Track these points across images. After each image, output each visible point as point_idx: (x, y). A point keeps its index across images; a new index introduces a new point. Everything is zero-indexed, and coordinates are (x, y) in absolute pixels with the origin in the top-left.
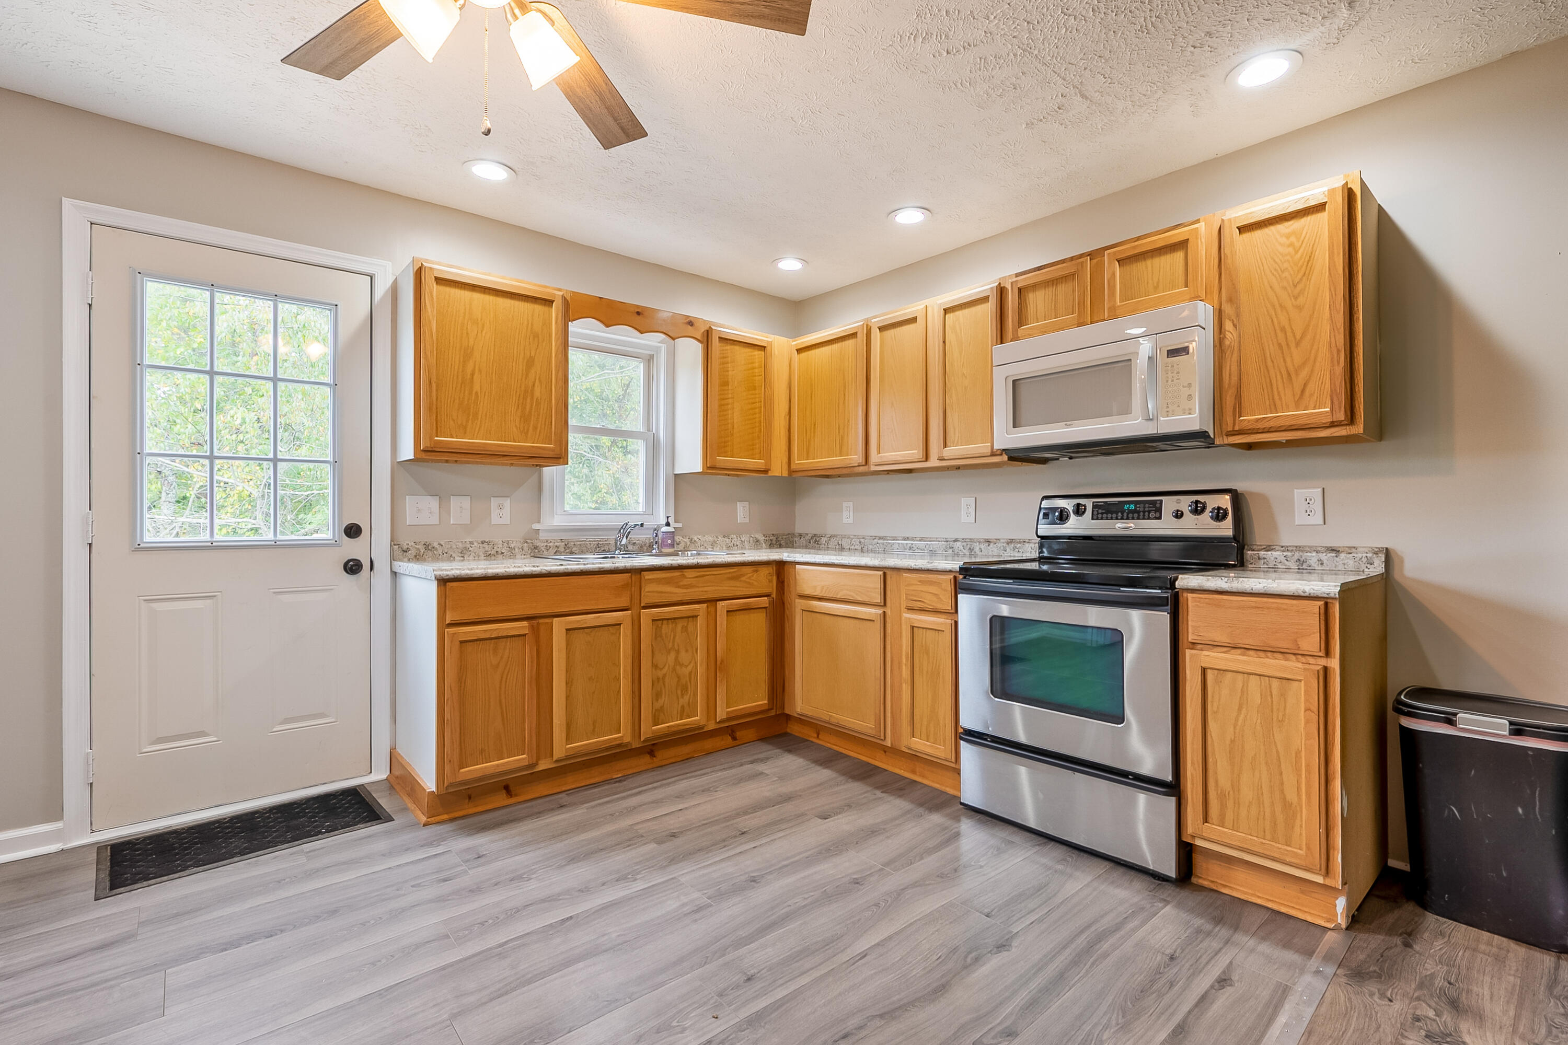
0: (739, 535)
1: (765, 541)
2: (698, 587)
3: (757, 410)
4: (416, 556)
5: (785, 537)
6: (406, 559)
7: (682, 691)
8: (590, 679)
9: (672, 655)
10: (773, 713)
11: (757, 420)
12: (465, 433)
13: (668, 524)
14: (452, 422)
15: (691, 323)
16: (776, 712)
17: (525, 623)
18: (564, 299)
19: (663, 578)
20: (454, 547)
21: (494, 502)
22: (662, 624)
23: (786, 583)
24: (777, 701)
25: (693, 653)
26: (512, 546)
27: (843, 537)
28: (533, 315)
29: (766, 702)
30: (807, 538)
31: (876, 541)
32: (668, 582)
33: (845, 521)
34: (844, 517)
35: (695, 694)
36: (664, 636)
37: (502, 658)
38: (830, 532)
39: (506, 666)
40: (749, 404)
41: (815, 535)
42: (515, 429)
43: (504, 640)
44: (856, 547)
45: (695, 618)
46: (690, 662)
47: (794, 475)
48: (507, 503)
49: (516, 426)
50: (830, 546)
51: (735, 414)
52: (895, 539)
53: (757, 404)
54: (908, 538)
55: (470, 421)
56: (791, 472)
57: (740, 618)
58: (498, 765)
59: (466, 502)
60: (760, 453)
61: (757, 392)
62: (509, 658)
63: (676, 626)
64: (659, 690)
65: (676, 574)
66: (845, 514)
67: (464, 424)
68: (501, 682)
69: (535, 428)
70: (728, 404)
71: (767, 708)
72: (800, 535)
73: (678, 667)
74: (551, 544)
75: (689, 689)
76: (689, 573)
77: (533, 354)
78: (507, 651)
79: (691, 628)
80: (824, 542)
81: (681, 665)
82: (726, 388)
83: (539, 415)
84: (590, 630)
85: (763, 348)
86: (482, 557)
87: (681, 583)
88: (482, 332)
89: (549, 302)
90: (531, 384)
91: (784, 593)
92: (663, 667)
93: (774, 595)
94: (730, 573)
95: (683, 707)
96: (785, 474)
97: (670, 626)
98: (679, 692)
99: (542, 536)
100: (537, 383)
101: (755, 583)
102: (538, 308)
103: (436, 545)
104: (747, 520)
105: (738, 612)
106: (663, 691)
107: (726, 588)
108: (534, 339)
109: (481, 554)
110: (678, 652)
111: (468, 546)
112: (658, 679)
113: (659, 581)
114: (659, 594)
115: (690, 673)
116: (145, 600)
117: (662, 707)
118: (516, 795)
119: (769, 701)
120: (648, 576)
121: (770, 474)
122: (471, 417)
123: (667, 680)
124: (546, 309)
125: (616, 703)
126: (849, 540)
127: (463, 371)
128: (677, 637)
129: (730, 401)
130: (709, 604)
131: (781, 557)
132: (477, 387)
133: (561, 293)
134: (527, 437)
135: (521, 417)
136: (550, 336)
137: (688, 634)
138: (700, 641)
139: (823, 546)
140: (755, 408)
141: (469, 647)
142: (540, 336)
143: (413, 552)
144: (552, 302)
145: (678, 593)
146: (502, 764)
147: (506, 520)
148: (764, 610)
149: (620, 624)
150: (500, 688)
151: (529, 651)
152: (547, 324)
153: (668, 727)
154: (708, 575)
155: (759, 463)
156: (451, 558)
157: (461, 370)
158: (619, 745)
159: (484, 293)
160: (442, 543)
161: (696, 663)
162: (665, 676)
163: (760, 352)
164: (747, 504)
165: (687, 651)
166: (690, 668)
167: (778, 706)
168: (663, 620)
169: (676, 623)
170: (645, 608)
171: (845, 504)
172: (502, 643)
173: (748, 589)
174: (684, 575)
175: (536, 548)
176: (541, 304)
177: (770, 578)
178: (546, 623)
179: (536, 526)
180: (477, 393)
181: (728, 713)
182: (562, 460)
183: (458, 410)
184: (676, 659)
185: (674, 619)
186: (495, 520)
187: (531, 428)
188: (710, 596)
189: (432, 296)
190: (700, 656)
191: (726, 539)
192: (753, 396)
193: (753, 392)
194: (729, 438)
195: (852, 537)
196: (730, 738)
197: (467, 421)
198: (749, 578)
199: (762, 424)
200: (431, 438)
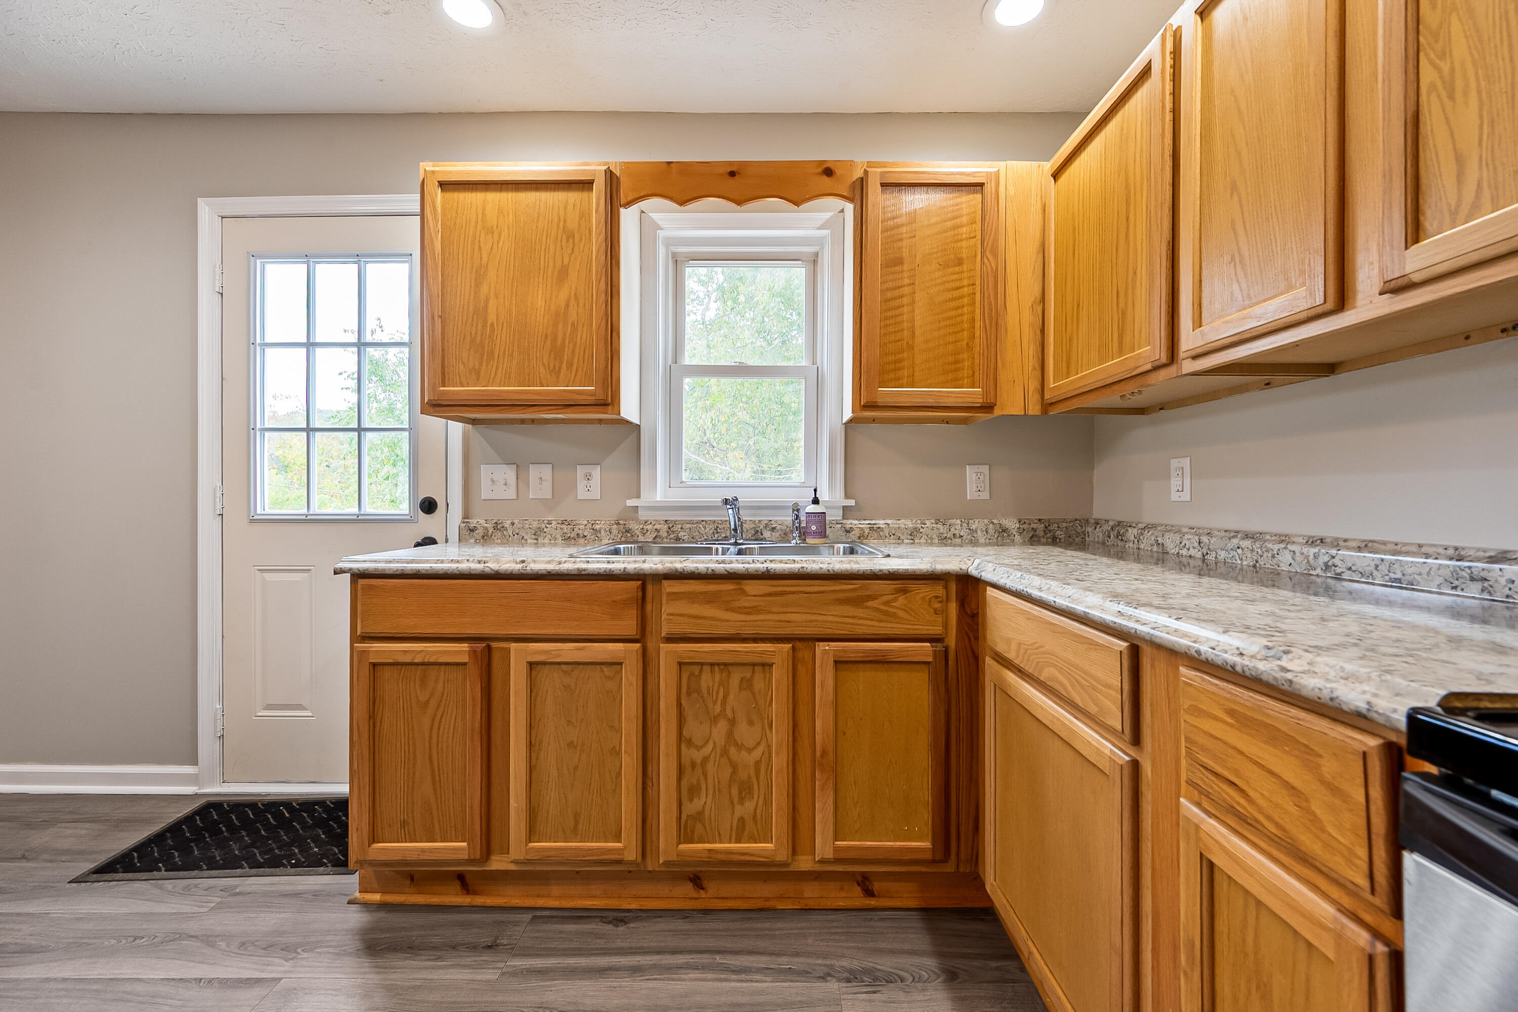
0: (967, 519)
1: (1021, 532)
2: (770, 612)
3: (966, 300)
4: (483, 537)
5: (1064, 525)
6: (472, 541)
7: (740, 792)
8: (571, 745)
9: (722, 725)
10: (950, 868)
11: (965, 318)
12: (478, 379)
13: (816, 501)
14: (461, 367)
15: (828, 172)
16: (958, 866)
17: (465, 646)
18: (610, 175)
19: (701, 593)
20: (527, 526)
21: (581, 471)
22: (701, 671)
23: (980, 619)
24: (958, 847)
25: (763, 729)
26: (597, 527)
27: (1169, 529)
28: (565, 208)
29: (927, 844)
30: (1107, 527)
31: (1235, 541)
32: (710, 599)
33: (1175, 497)
34: (1174, 489)
35: (768, 802)
36: (705, 691)
37: (432, 694)
38: (1148, 519)
39: (439, 706)
40: (948, 290)
41: (1119, 523)
42: (542, 369)
43: (436, 667)
44: (1192, 552)
45: (767, 668)
46: (758, 744)
47: (1054, 411)
48: (596, 472)
49: (543, 364)
50: (1142, 546)
51: (916, 312)
52: (1284, 539)
53: (966, 289)
54: (1322, 540)
55: (484, 364)
56: (1047, 406)
57: (863, 678)
58: (423, 850)
59: (546, 472)
60: (973, 376)
61: (965, 267)
62: (443, 694)
63: (729, 676)
64: (695, 782)
65: (728, 586)
66: (1175, 482)
67: (477, 368)
68: (432, 728)
69: (570, 365)
70: (901, 297)
71: (929, 856)
72: (1097, 523)
73: (733, 750)
74: (649, 527)
75: (756, 787)
76: (752, 587)
77: (566, 261)
78: (440, 684)
79: (759, 683)
80: (1132, 538)
81: (740, 747)
82: (897, 268)
83: (575, 346)
84: (570, 667)
85: (978, 186)
86: (560, 541)
87: (737, 604)
88: (498, 243)
89: (585, 185)
90: (563, 304)
91: (977, 638)
92: (704, 745)
93: (952, 642)
94: (842, 591)
95: (742, 820)
96: (1034, 409)
97: (717, 676)
98: (735, 792)
99: (643, 515)
100: (573, 302)
101: (901, 614)
102: (573, 197)
103: (507, 524)
104: (985, 495)
105: (861, 666)
106: (704, 787)
107: (830, 618)
108: (568, 241)
109: (558, 536)
110: (732, 722)
111: (543, 526)
112: (693, 765)
113: (692, 597)
114: (692, 620)
115: (758, 764)
116: (259, 570)
117: (701, 813)
118: (475, 893)
119: (933, 844)
120: (669, 587)
121: (997, 412)
122: (485, 357)
123: (710, 767)
124: (585, 195)
125: (614, 791)
126: (1177, 537)
127: (474, 299)
128: (731, 697)
129: (906, 290)
130: (799, 644)
131: (964, 567)
132: (492, 318)
133: (606, 167)
134: (558, 377)
135: (551, 352)
136: (590, 231)
137: (753, 694)
138: (778, 709)
139: (1131, 545)
140: (961, 297)
141: (387, 673)
142: (577, 236)
143: (480, 531)
144: (591, 183)
145: (731, 621)
146: (431, 850)
147: (596, 494)
148: (925, 667)
149: (621, 664)
150: (430, 737)
151: (473, 689)
152: (584, 216)
153: (710, 850)
154: (794, 593)
155: (972, 393)
156: (522, 541)
157: (472, 297)
158: (619, 862)
159: (501, 190)
160: (516, 521)
161: (769, 747)
162: (706, 760)
163: (971, 196)
164: (985, 469)
165: (751, 723)
166: (757, 753)
167: (963, 856)
168: (702, 664)
169: (729, 673)
170: (670, 639)
171: (1174, 463)
172: (432, 672)
173: (882, 624)
174: (743, 590)
175: (628, 531)
176: (578, 190)
177: (938, 605)
178: (502, 648)
179: (630, 503)
180: (492, 324)
181: (836, 849)
182: (610, 407)
183: (469, 350)
184: (730, 734)
185: (726, 665)
186: (582, 494)
187: (564, 366)
188: (798, 631)
189: (434, 207)
190: (778, 736)
191: (940, 526)
192: (956, 276)
193: (957, 269)
194: (905, 355)
195: (1185, 530)
196: (859, 889)
197: (481, 364)
198: (887, 603)
199: (977, 325)
200: (433, 388)
